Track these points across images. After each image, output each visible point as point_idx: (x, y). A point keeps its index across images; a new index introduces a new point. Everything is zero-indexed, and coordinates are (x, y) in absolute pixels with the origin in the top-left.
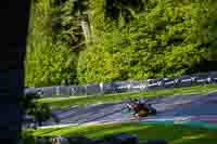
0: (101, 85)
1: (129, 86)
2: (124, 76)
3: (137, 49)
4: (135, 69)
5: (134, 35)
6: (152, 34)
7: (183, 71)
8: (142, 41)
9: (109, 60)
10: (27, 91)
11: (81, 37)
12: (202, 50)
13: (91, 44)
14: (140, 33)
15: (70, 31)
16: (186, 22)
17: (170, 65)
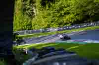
0: (41, 30)
1: (51, 30)
2: (49, 26)
3: (53, 17)
4: (53, 24)
5: (52, 12)
6: (58, 11)
7: (70, 24)
8: (55, 14)
9: (43, 21)
10: (14, 32)
11: (33, 13)
12: (77, 16)
13: (37, 15)
14: (54, 11)
15: (29, 11)
16: (70, 7)
17: (65, 22)
